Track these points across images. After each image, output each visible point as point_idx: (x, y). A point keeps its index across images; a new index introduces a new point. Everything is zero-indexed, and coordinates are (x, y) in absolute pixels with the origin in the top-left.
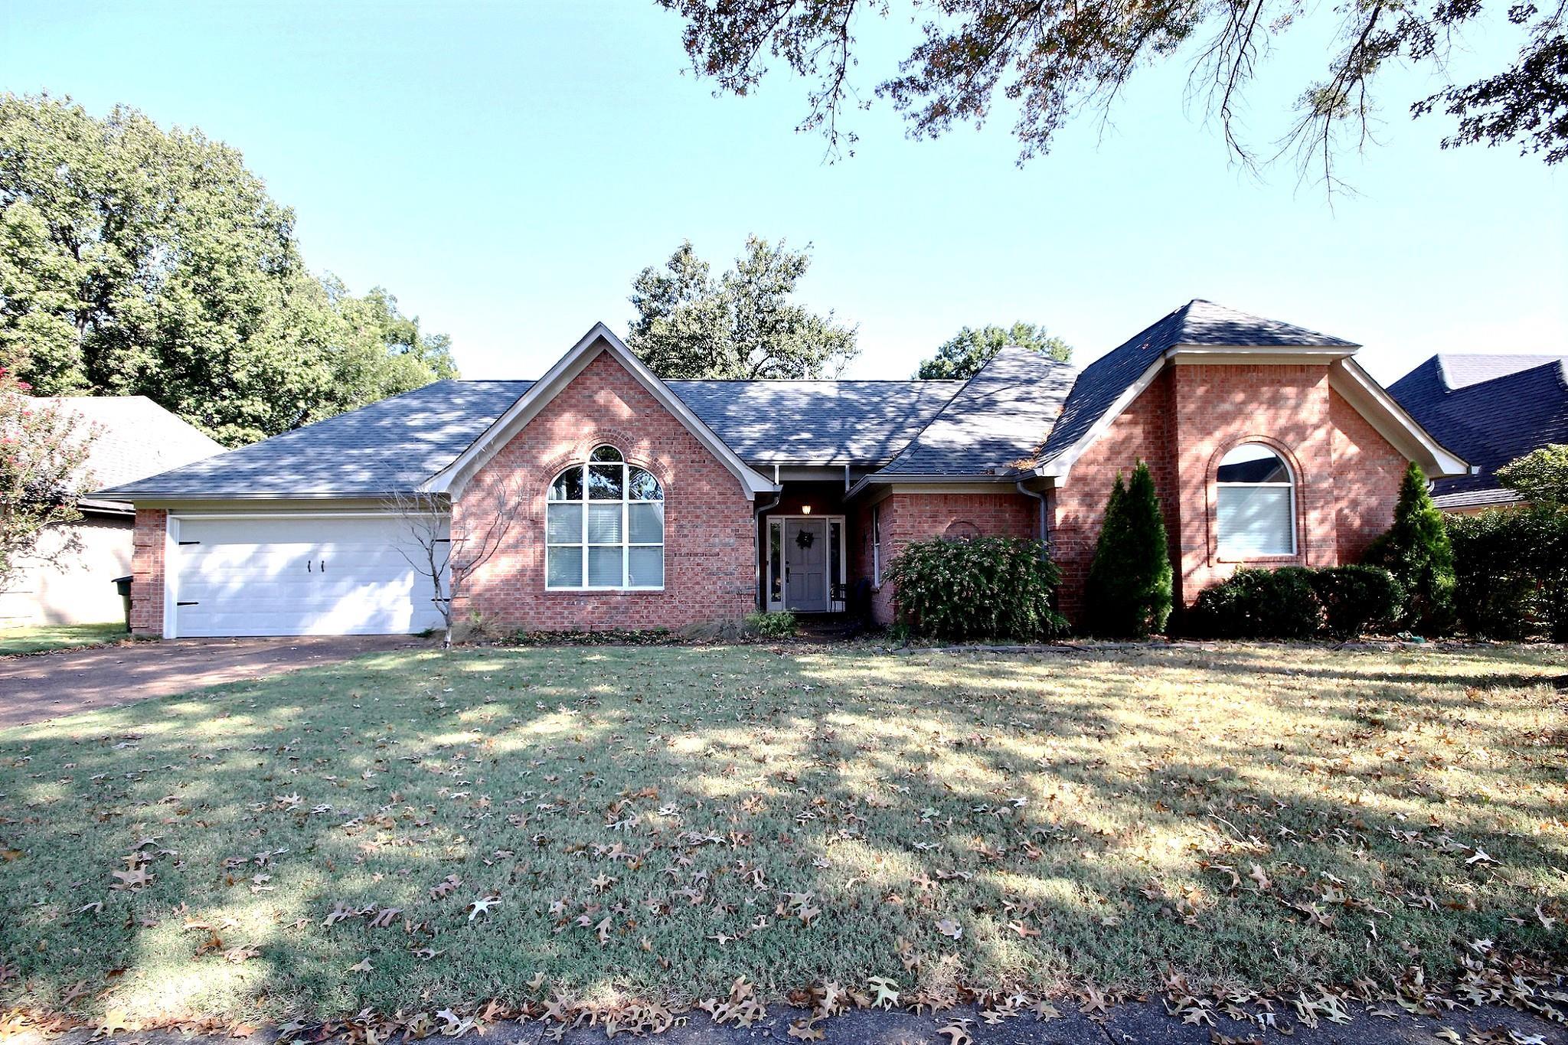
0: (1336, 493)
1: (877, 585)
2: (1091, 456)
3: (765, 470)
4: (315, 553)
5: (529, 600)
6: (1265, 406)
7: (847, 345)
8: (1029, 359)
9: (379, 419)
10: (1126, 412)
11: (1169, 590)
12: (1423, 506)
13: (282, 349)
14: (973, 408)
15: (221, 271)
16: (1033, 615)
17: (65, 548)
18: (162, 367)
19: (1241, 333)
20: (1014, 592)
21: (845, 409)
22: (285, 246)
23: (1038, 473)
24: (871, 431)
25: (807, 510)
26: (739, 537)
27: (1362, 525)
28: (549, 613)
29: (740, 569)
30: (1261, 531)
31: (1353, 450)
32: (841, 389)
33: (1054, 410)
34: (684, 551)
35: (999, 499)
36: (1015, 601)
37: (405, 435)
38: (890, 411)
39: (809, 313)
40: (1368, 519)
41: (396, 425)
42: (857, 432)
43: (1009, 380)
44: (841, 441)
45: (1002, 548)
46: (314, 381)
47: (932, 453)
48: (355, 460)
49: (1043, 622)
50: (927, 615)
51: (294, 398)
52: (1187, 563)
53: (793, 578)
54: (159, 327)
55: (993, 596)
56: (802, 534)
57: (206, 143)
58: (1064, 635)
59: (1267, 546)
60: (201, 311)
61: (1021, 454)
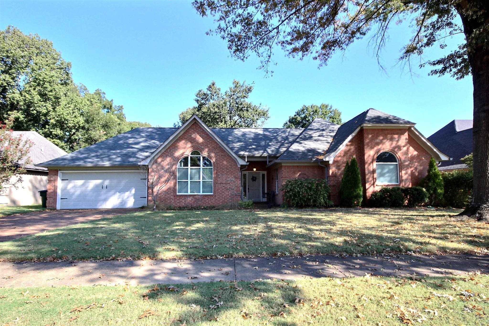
0: (410, 165)
1: (277, 193)
2: (339, 155)
3: (243, 157)
4: (103, 183)
5: (172, 197)
6: (388, 141)
7: (265, 115)
8: (323, 123)
9: (119, 141)
10: (349, 142)
11: (361, 193)
12: (435, 170)
13: (67, 112)
14: (305, 139)
15: (47, 85)
16: (322, 200)
17: (18, 181)
18: (24, 118)
19: (382, 120)
20: (317, 194)
21: (265, 138)
22: (67, 75)
23: (324, 160)
24: (274, 145)
25: (255, 170)
26: (236, 178)
27: (418, 175)
28: (178, 201)
29: (236, 188)
30: (389, 176)
31: (416, 153)
32: (264, 131)
33: (330, 140)
34: (219, 182)
35: (313, 167)
36: (318, 197)
37: (129, 146)
38: (279, 138)
39: (253, 105)
40: (420, 173)
41: (125, 143)
42: (270, 145)
43: (316, 129)
44: (265, 148)
45: (314, 182)
46: (78, 123)
47: (293, 153)
48: (114, 154)
49: (326, 203)
50: (292, 201)
51: (71, 129)
52: (367, 186)
53: (250, 191)
54: (24, 104)
55: (311, 195)
56: (253, 177)
57: (41, 39)
58: (332, 206)
59: (390, 181)
60: (40, 98)
61: (320, 154)
